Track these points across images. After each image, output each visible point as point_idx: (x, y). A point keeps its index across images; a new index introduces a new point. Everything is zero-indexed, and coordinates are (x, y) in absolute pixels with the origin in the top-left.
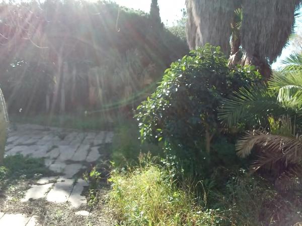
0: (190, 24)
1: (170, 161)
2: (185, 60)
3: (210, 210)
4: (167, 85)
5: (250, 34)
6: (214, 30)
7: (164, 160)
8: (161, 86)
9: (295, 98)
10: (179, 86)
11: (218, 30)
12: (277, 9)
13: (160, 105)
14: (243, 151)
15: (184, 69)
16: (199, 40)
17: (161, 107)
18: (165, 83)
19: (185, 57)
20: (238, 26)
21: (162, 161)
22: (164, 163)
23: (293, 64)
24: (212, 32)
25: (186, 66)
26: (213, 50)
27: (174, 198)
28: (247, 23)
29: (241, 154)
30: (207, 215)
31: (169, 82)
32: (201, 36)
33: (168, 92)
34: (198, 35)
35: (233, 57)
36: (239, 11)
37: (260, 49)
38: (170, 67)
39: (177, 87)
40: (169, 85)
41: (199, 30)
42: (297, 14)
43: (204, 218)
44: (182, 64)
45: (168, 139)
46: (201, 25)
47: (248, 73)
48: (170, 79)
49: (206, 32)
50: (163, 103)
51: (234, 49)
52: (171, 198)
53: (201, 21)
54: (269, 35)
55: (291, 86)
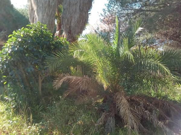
0: (31, 9)
1: (11, 97)
2: (23, 30)
3: (36, 124)
4: (10, 45)
5: (66, 20)
6: (45, 14)
7: (7, 97)
8: (5, 46)
9: (83, 56)
10: (18, 47)
11: (47, 14)
12: (80, 9)
13: (5, 59)
14: (56, 86)
15: (22, 36)
16: (36, 19)
17: (6, 61)
18: (9, 45)
19: (23, 28)
20: (60, 15)
21: (5, 98)
22: (7, 99)
23: (84, 39)
24: (44, 16)
25: (24, 34)
26: (42, 26)
27: (13, 121)
28: (65, 14)
29: (55, 88)
30: (34, 128)
31: (12, 43)
32: (37, 17)
33: (10, 50)
34: (35, 16)
35: (57, 32)
36: (61, 6)
37: (72, 29)
38: (12, 34)
39: (17, 47)
40: (12, 46)
41: (36, 13)
42: (90, 14)
43: (31, 130)
44: (21, 32)
45: (11, 82)
46: (37, 10)
47: (63, 42)
48: (12, 42)
49: (41, 15)
50: (6, 58)
51: (59, 28)
52: (11, 122)
53: (37, 8)
54: (76, 22)
55: (81, 50)
